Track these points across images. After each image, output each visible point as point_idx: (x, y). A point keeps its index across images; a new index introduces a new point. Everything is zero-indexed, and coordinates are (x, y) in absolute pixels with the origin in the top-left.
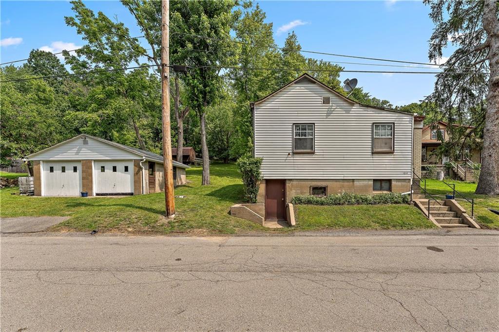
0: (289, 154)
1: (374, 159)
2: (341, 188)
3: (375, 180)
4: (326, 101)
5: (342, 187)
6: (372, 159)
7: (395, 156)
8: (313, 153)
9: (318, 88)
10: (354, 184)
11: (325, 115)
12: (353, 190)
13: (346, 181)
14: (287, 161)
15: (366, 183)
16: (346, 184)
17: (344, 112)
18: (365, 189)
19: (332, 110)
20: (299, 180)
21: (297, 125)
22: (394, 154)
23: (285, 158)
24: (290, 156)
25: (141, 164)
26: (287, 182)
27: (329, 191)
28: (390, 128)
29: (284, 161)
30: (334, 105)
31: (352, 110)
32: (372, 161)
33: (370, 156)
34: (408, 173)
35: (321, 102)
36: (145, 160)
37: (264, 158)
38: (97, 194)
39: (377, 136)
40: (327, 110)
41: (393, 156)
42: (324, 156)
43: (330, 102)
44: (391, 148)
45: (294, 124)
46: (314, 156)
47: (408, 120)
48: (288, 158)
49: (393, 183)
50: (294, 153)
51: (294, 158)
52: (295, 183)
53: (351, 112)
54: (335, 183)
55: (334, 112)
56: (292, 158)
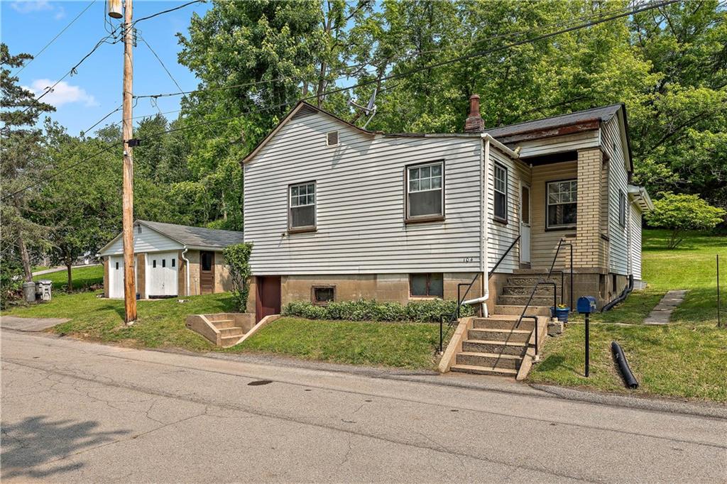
0: (284, 235)
1: (408, 234)
2: (356, 289)
3: (412, 276)
4: (333, 139)
5: (358, 288)
6: (405, 234)
7: (447, 226)
8: (314, 231)
9: (321, 119)
10: (375, 284)
11: (331, 163)
12: (376, 294)
13: (364, 277)
14: (281, 246)
15: (395, 280)
16: (364, 282)
17: (359, 154)
18: (394, 292)
19: (341, 153)
20: (297, 277)
21: (293, 187)
22: (446, 221)
23: (278, 242)
24: (285, 238)
25: (183, 256)
26: (282, 279)
27: (338, 294)
28: (437, 171)
29: (277, 246)
30: (343, 144)
31: (372, 147)
32: (405, 239)
33: (401, 230)
34: (474, 260)
35: (324, 144)
36: (186, 250)
37: (255, 244)
38: (150, 297)
39: (415, 189)
40: (332, 154)
41: (443, 227)
42: (330, 235)
43: (339, 141)
44: (440, 212)
45: (289, 185)
46: (316, 236)
47: (474, 148)
48: (283, 242)
49: (447, 280)
50: (291, 233)
51: (291, 241)
52: (292, 281)
53: (369, 152)
54: (346, 282)
55: (344, 157)
56: (288, 242)
